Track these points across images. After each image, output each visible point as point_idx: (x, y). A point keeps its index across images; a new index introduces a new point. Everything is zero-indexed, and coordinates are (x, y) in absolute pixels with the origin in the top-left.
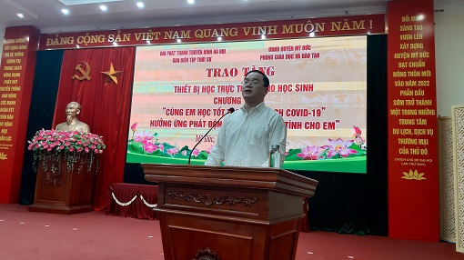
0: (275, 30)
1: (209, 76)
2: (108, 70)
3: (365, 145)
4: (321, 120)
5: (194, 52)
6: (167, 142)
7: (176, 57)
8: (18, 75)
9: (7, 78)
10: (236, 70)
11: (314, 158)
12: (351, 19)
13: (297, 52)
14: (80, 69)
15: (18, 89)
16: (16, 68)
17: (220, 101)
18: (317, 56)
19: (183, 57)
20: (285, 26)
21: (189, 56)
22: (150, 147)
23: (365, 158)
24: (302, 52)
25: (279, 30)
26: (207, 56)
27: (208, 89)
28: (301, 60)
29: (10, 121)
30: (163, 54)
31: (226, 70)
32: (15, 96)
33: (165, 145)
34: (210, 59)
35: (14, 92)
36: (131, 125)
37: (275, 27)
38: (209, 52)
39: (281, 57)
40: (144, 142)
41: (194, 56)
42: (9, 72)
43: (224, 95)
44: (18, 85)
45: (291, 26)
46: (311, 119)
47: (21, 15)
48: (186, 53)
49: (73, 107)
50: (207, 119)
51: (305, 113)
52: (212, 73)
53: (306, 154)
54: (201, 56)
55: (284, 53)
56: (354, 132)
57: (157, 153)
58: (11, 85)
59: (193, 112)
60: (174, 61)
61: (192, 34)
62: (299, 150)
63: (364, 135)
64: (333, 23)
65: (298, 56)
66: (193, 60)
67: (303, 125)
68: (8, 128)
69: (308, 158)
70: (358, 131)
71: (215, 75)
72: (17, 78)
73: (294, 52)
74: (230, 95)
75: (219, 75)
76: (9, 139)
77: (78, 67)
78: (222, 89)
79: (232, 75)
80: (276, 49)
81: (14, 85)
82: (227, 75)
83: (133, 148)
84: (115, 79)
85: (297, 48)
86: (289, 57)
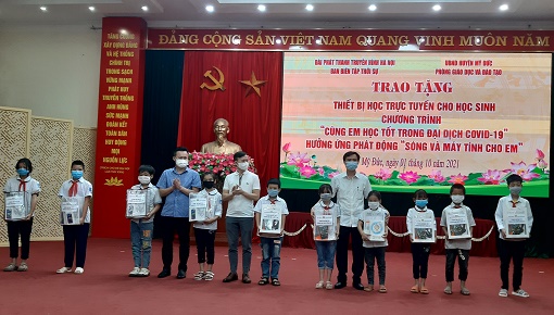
0: (452, 41)
1: (376, 90)
2: (249, 79)
3: (548, 168)
4: (503, 142)
5: (356, 62)
6: (328, 165)
7: (335, 66)
8: (129, 81)
9: (113, 85)
10: (408, 86)
11: (496, 182)
12: (535, 34)
13: (478, 68)
14: (211, 77)
15: (131, 98)
16: (125, 72)
17: (390, 119)
18: (499, 73)
19: (344, 67)
20: (463, 38)
21: (351, 67)
22: (308, 171)
23: (547, 182)
24: (482, 68)
25: (457, 41)
26: (372, 67)
27: (374, 106)
28: (482, 77)
29: (122, 138)
30: (318, 63)
31: (396, 85)
32: (126, 107)
33: (325, 168)
34: (376, 72)
35: (124, 103)
36: (282, 145)
37: (452, 37)
38: (376, 63)
39: (459, 72)
40: (301, 165)
41: (357, 67)
42: (114, 76)
43: (394, 113)
44: (130, 94)
45: (470, 38)
46: (492, 141)
47: (145, 8)
48: (347, 62)
49: (222, 125)
50: (374, 139)
51: (486, 134)
52: (380, 87)
53: (488, 178)
54: (366, 67)
55: (463, 68)
56: (537, 155)
57: (316, 177)
58: (119, 93)
59: (357, 131)
60: (333, 71)
61: (353, 40)
62: (480, 174)
63: (547, 159)
64: (516, 38)
65: (478, 72)
66: (356, 72)
67: (484, 148)
68: (121, 147)
69: (489, 183)
70: (541, 155)
71: (383, 90)
72: (126, 85)
73: (474, 68)
74: (401, 112)
75: (388, 90)
76: (124, 160)
77: (208, 74)
78: (392, 105)
79: (402, 89)
80: (454, 63)
81: (124, 94)
82: (397, 90)
83: (287, 172)
84: (257, 90)
85: (477, 63)
86: (469, 72)
